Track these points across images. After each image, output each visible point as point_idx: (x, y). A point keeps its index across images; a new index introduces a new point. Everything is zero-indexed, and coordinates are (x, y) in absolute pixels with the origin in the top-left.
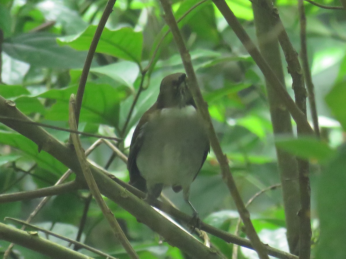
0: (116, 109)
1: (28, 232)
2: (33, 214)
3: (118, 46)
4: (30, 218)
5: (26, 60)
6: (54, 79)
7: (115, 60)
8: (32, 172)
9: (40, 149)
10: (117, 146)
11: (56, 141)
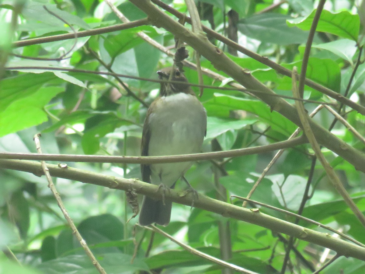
0: (338, 79)
1: (250, 210)
2: (266, 169)
3: (339, 26)
4: (263, 173)
5: (258, 38)
6: (282, 52)
7: (335, 38)
8: (266, 133)
9: (272, 109)
10: (339, 112)
11: (286, 103)
